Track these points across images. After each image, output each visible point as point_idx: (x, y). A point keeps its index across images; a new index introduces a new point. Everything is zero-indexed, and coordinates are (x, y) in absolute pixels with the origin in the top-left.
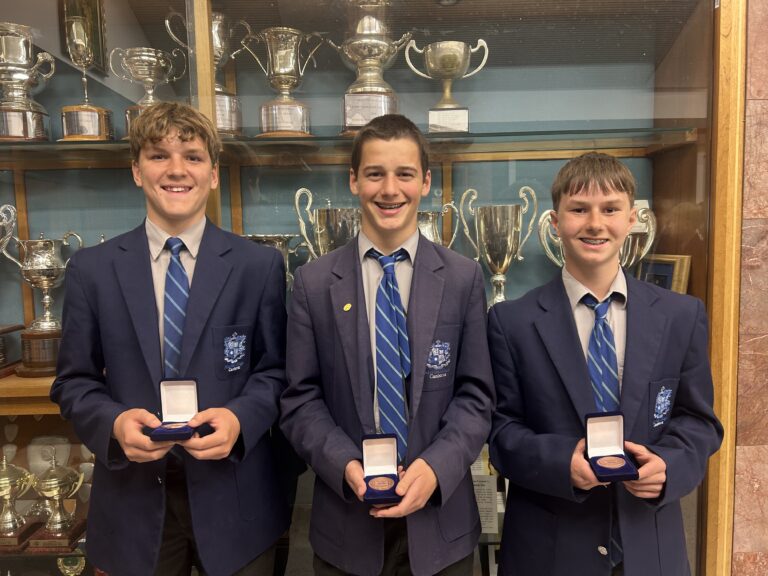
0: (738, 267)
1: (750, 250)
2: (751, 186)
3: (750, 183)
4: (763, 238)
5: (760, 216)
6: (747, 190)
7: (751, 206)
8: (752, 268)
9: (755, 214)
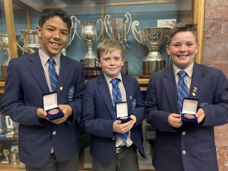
0: (203, 38)
1: (207, 31)
2: (208, 5)
3: (208, 4)
4: (212, 26)
5: (212, 17)
6: (207, 6)
7: (208, 13)
8: (208, 38)
9: (210, 17)
